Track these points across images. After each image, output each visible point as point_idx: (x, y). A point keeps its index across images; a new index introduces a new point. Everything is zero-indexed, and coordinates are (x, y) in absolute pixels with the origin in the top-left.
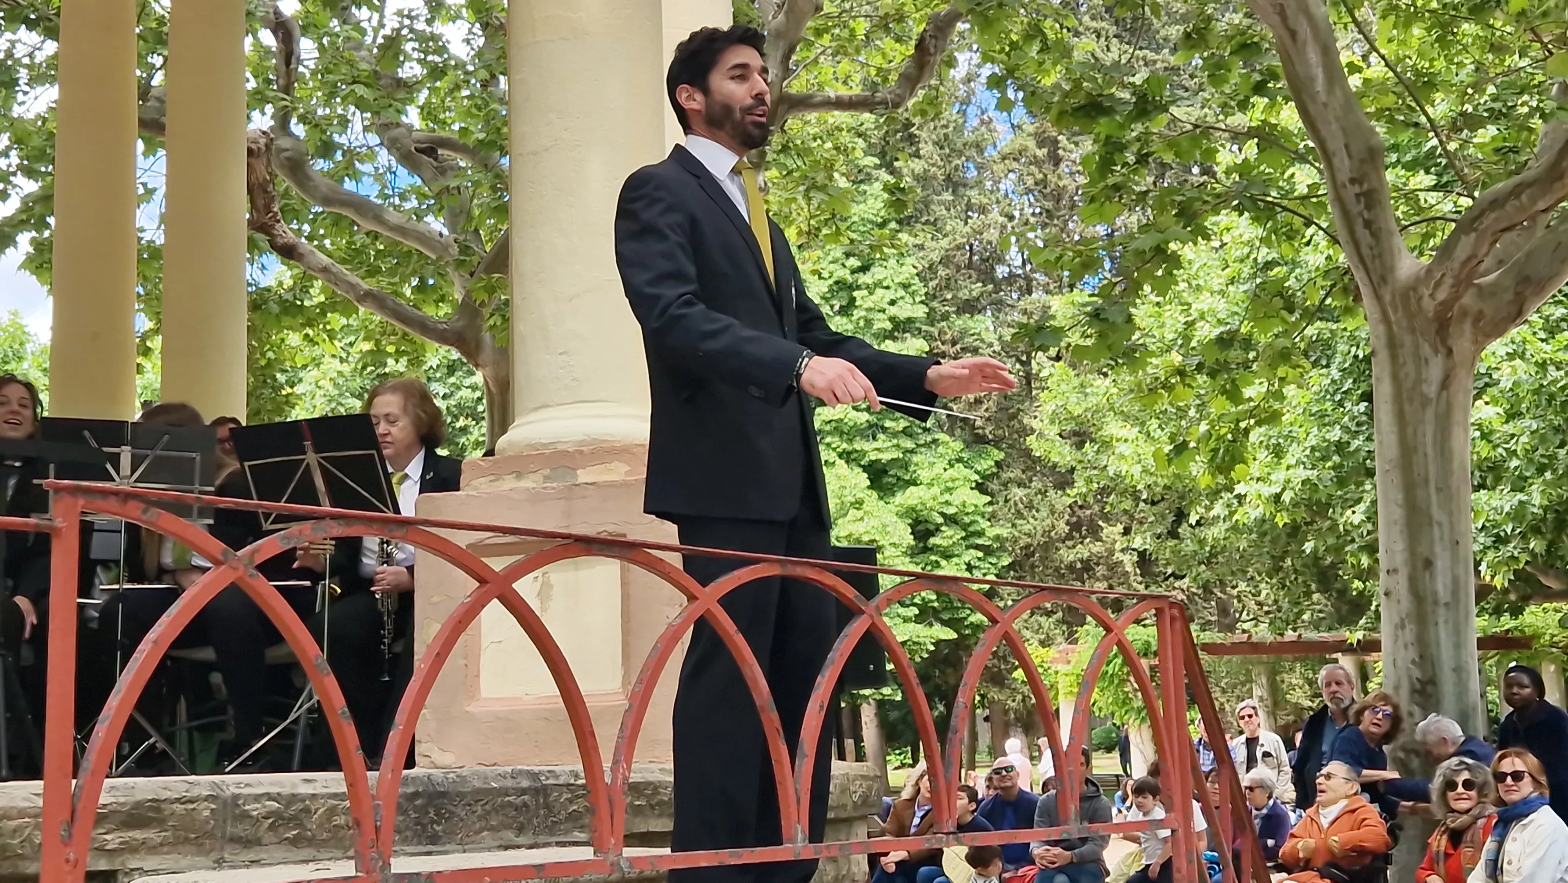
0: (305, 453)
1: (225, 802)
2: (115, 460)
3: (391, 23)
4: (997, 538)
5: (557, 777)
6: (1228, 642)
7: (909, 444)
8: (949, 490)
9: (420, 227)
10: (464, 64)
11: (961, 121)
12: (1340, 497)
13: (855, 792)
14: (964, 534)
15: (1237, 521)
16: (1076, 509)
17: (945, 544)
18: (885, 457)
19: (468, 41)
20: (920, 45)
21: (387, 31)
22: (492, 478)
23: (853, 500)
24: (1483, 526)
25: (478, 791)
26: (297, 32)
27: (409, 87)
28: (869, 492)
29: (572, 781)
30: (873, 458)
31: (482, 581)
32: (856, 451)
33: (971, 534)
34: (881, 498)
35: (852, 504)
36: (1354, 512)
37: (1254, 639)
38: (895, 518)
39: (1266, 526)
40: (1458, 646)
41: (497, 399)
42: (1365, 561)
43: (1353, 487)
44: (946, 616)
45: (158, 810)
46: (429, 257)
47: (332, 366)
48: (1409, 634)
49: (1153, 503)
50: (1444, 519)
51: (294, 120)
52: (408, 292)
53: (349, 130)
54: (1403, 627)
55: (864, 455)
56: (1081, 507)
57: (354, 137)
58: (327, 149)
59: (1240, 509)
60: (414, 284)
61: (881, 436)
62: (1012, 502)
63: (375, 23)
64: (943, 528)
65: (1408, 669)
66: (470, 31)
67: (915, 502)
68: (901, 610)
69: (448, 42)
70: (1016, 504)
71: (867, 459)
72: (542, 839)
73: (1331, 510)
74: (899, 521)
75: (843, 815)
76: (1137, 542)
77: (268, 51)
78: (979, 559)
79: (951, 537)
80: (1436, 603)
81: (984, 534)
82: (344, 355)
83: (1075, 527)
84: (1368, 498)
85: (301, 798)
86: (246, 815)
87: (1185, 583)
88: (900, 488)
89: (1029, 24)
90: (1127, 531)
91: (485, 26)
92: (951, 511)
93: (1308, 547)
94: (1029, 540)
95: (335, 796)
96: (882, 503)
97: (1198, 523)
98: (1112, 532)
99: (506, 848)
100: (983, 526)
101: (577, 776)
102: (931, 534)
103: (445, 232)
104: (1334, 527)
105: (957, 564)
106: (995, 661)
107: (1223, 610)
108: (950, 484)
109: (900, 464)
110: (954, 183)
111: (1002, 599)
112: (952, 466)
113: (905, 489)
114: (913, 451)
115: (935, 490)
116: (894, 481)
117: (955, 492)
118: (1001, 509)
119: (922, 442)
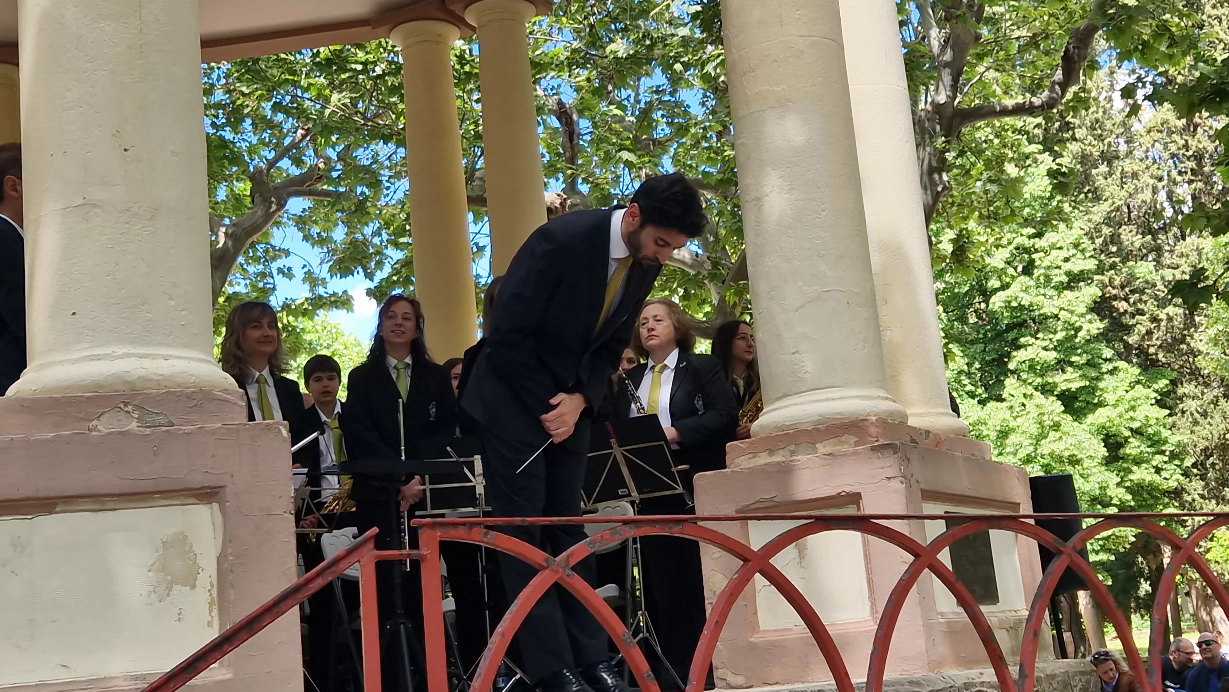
0: (612, 448)
4: (1179, 444)
7: (1093, 374)
8: (1133, 408)
10: (702, 122)
11: (1108, 106)
14: (1149, 443)
17: (1134, 452)
18: (1074, 386)
19: (703, 104)
20: (1066, 56)
21: (642, 105)
23: (1052, 424)
26: (576, 115)
27: (662, 145)
28: (1065, 416)
30: (1064, 388)
31: (745, 560)
32: (1050, 384)
33: (1156, 442)
34: (1075, 420)
35: (1051, 427)
38: (1089, 436)
51: (580, 181)
53: (621, 184)
55: (1057, 387)
57: (625, 187)
58: (606, 200)
61: (1070, 369)
62: (1188, 413)
63: (632, 100)
64: (1130, 440)
67: (1104, 421)
70: (1192, 414)
71: (1059, 389)
74: (1093, 437)
77: (555, 132)
78: (1165, 462)
79: (1139, 447)
81: (1167, 441)
88: (1090, 411)
89: (1157, 26)
92: (1136, 425)
94: (1207, 444)
96: (1076, 424)
100: (1166, 435)
102: (1120, 445)
103: (700, 252)
105: (1146, 469)
108: (1133, 403)
109: (1087, 390)
110: (1109, 158)
111: (1189, 494)
112: (1132, 388)
113: (1093, 411)
114: (1098, 379)
115: (1120, 409)
116: (1083, 405)
117: (1139, 409)
118: (1180, 419)
119: (1104, 370)
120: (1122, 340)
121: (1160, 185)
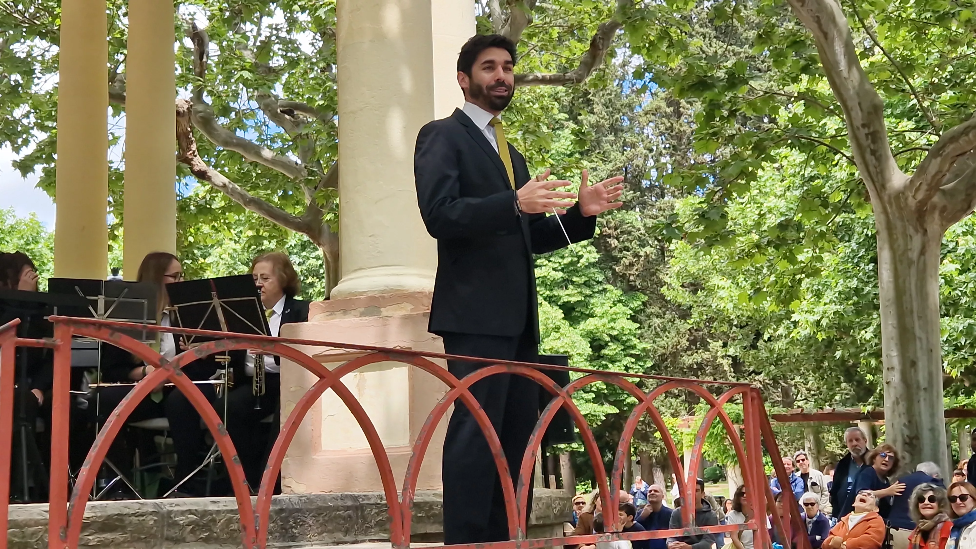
0: (212, 299)
1: (163, 515)
2: (95, 304)
3: (265, 32)
4: (644, 350)
5: (369, 499)
6: (788, 414)
7: (588, 292)
8: (614, 320)
9: (283, 159)
10: (311, 58)
11: (619, 91)
12: (858, 322)
13: (555, 508)
14: (623, 347)
15: (793, 337)
16: (693, 331)
17: (611, 353)
18: (573, 299)
19: (312, 44)
20: (593, 44)
21: (262, 38)
22: (328, 313)
23: (554, 327)
24: (947, 339)
25: (319, 508)
26: (207, 39)
27: (276, 73)
28: (564, 321)
29: (379, 502)
30: (566, 300)
31: (321, 377)
32: (555, 296)
33: (627, 347)
34: (571, 325)
35: (553, 329)
36: (866, 332)
37: (805, 412)
38: (580, 338)
39: (812, 342)
40: (933, 415)
41: (331, 265)
42: (873, 362)
43: (866, 316)
44: (612, 399)
45: (122, 521)
46: (289, 178)
47: (229, 245)
48: (902, 408)
49: (741, 327)
50: (923, 336)
51: (205, 93)
52: (276, 199)
53: (239, 100)
54: (898, 403)
55: (560, 298)
56: (696, 330)
57: (242, 103)
58: (226, 111)
59: (795, 330)
60: (280, 194)
61: (571, 287)
62: (653, 327)
63: (255, 33)
64: (610, 344)
65: (902, 430)
66: (314, 38)
67: (592, 328)
68: (584, 395)
69: (300, 44)
70: (655, 328)
71: (562, 301)
72: (360, 538)
73: (852, 331)
74: (582, 339)
75: (548, 522)
76: (731, 351)
77: (188, 51)
78: (633, 363)
79: (615, 349)
80: (918, 387)
81: (635, 347)
82: (237, 239)
83: (693, 342)
84: (875, 323)
85: (211, 513)
86: (176, 524)
87: (761, 377)
88: (583, 319)
89: (661, 30)
90: (725, 345)
91: (323, 34)
92: (615, 333)
93: (838, 354)
94: (664, 351)
95: (231, 511)
96: (571, 328)
97: (769, 339)
98: (715, 345)
99: (338, 544)
100: (635, 342)
101: (381, 499)
102: (603, 347)
103: (299, 162)
104: (854, 342)
105: (618, 366)
106: (644, 426)
107: (786, 393)
108: (614, 317)
109: (582, 304)
110: (615, 130)
111: (647, 388)
112: (615, 305)
113: (586, 319)
114: (590, 296)
115: (605, 320)
116: (579, 314)
117: (617, 321)
118: (646, 332)
119: (596, 290)
120: (611, 268)
121: (650, 155)
